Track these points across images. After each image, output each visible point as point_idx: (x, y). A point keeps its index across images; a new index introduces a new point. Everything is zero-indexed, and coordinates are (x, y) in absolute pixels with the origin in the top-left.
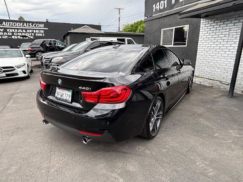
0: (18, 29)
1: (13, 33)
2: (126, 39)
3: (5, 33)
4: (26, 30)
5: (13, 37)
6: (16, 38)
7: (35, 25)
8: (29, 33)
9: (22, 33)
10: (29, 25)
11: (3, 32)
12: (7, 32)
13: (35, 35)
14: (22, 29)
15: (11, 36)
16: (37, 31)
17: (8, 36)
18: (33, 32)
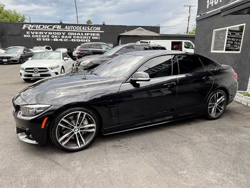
0: (77, 32)
1: (72, 36)
2: (184, 41)
3: (66, 37)
4: (84, 33)
5: (72, 40)
6: (75, 41)
7: (92, 29)
8: (86, 36)
9: (80, 36)
10: (87, 29)
11: (65, 35)
12: (68, 36)
13: (91, 38)
14: (80, 33)
15: (71, 39)
16: (93, 34)
17: (69, 39)
18: (89, 35)
